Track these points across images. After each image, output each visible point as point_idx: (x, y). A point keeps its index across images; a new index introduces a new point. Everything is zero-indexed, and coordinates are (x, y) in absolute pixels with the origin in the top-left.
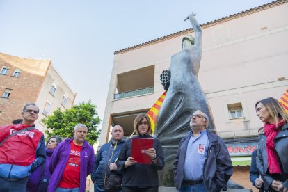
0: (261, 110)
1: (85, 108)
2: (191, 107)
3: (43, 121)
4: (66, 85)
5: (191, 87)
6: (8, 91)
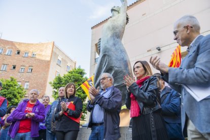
1: (77, 72)
2: (113, 65)
3: (50, 83)
4: (68, 57)
5: (113, 49)
6: (31, 68)
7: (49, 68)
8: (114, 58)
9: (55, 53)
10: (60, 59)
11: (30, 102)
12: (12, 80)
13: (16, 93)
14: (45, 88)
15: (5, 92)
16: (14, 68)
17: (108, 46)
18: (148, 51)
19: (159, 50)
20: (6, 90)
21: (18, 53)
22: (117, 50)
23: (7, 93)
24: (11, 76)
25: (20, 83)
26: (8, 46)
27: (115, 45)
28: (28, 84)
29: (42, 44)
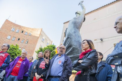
0: (85, 44)
1: (51, 47)
2: (72, 44)
3: (36, 51)
6: (27, 41)
7: (37, 42)
8: (73, 40)
9: (42, 35)
10: (44, 38)
11: (21, 58)
12: (17, 46)
13: (16, 53)
14: (33, 53)
15: (11, 51)
16: (19, 39)
17: (71, 33)
18: (95, 40)
19: (102, 40)
20: (12, 51)
21: (22, 32)
22: (76, 35)
23: (12, 52)
24: (16, 44)
25: (20, 49)
26: (18, 28)
27: (75, 32)
28: (24, 49)
29: (36, 29)
